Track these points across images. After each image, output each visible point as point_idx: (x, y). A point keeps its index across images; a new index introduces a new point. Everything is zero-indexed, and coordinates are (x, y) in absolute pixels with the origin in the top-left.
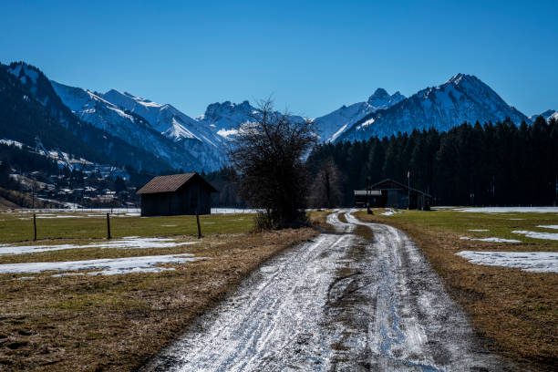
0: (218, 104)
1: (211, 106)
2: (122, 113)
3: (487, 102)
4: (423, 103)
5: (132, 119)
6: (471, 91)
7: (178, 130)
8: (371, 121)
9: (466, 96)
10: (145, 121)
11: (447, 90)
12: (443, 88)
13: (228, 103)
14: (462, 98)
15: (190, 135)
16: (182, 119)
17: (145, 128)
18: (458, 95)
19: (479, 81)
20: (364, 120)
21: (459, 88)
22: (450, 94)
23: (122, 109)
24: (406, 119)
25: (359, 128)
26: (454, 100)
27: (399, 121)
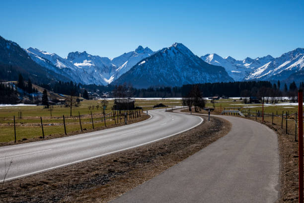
0: (73, 52)
1: (70, 53)
2: (40, 58)
3: (187, 53)
4: (163, 55)
5: (45, 61)
6: (180, 49)
7: (59, 64)
8: (144, 62)
9: (179, 52)
10: (50, 62)
11: (172, 49)
12: (170, 48)
13: (77, 52)
14: (178, 52)
15: (64, 66)
16: (60, 59)
17: (50, 64)
18: (176, 51)
19: (183, 45)
20: (141, 61)
21: (176, 48)
22: (173, 51)
23: (40, 56)
24: (157, 61)
25: (139, 64)
26: (175, 53)
27: (154, 62)
